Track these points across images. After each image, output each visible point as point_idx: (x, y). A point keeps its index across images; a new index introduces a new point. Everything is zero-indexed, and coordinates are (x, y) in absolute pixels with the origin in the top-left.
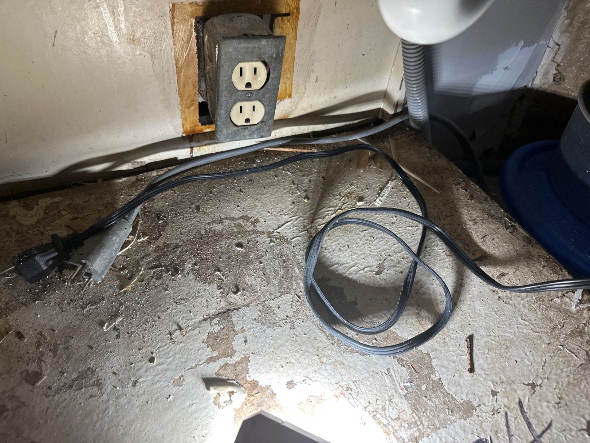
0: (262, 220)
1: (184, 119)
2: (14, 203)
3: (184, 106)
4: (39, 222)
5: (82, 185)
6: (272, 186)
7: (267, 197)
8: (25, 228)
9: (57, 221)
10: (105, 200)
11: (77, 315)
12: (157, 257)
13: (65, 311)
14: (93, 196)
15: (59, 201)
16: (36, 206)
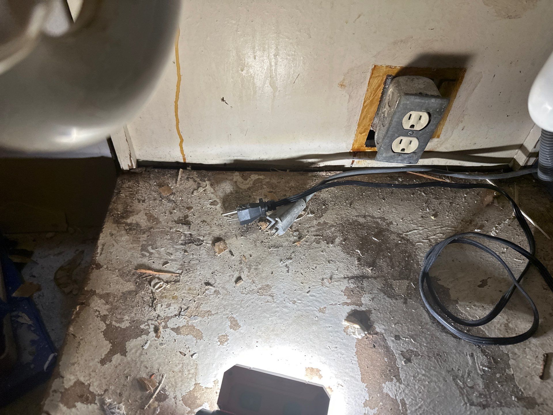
0: (395, 224)
1: (356, 141)
2: (237, 173)
3: (358, 132)
4: (249, 189)
5: (277, 171)
6: (408, 200)
7: (402, 208)
8: (241, 191)
9: (259, 191)
10: (291, 184)
11: (265, 251)
12: (318, 229)
13: (258, 247)
14: (284, 180)
15: (263, 178)
16: (249, 179)
